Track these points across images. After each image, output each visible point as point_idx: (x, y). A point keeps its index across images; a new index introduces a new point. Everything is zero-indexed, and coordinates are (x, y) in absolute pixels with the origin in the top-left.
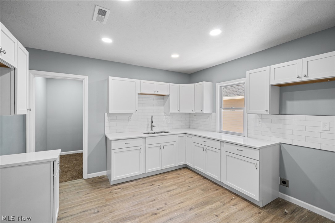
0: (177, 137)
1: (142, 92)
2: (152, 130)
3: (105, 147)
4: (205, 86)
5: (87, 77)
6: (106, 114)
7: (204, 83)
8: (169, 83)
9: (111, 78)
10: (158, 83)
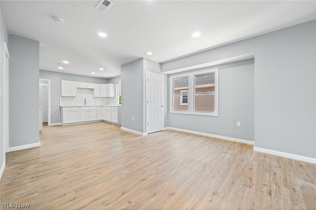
0: (97, 108)
1: (79, 87)
2: (85, 105)
3: (60, 112)
4: (111, 85)
5: (50, 80)
6: (60, 97)
7: (110, 84)
8: (94, 84)
9: (62, 81)
10: (87, 83)
